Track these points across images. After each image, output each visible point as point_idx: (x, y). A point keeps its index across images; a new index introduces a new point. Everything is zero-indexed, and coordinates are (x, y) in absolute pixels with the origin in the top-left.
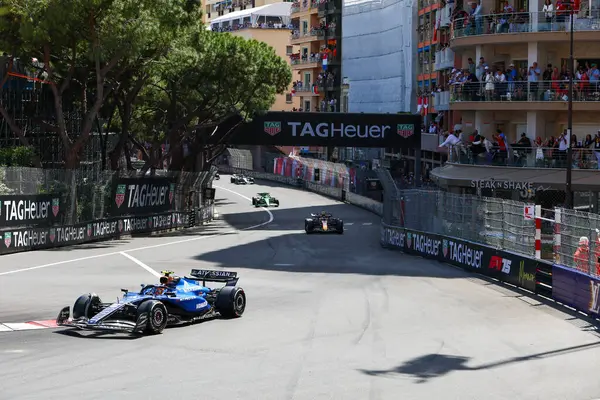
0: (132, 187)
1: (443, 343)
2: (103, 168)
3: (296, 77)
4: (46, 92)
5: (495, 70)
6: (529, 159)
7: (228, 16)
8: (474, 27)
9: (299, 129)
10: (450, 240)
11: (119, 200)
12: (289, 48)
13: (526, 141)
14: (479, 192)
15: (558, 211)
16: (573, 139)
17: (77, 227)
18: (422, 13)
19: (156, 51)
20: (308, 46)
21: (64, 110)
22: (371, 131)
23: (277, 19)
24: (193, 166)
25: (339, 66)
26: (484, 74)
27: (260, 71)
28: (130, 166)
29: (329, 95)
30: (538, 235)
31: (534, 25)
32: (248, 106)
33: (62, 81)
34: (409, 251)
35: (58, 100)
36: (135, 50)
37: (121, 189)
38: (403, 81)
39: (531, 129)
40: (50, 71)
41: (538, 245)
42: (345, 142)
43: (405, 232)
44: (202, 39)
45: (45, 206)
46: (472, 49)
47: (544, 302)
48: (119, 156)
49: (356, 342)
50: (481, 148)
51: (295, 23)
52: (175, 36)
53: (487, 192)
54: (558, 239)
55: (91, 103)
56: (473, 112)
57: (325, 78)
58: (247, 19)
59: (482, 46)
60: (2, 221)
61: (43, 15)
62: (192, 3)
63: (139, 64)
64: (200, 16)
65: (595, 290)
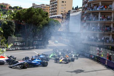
0: (36, 41)
2: (32, 38)
3: (62, 26)
5: (93, 26)
6: (97, 41)
7: (52, 16)
10: (84, 52)
11: (34, 43)
12: (61, 22)
15: (101, 49)
16: (104, 38)
17: (28, 47)
18: (82, 17)
19: (41, 21)
23: (60, 17)
25: (69, 25)
27: (57, 25)
28: (36, 38)
29: (67, 29)
30: (98, 52)
31: (99, 20)
33: (26, 25)
35: (26, 27)
37: (34, 42)
38: (79, 28)
39: (98, 36)
40: (25, 23)
41: (98, 54)
44: (48, 19)
45: (23, 43)
46: (89, 23)
47: (98, 63)
48: (34, 36)
51: (63, 18)
52: (44, 19)
53: (90, 45)
58: (55, 17)
59: (91, 23)
60: (16, 45)
61: (24, 14)
62: (47, 14)
63: (38, 23)
64: (48, 16)
65: (106, 61)
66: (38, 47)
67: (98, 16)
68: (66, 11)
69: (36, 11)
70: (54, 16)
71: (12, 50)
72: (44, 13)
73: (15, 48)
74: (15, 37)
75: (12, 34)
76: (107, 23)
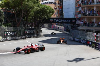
0: (28, 30)
1: (80, 56)
2: (23, 27)
3: (55, 12)
4: (14, 14)
6: (94, 26)
7: (44, 2)
9: (56, 20)
10: (81, 39)
12: (54, 7)
14: (86, 31)
15: (99, 34)
17: (19, 36)
18: (76, 1)
19: (32, 8)
20: (57, 7)
22: (68, 21)
23: (52, 2)
24: (38, 27)
25: (62, 10)
27: (49, 11)
28: (28, 27)
29: (61, 15)
30: (96, 38)
31: (95, 3)
32: (47, 17)
33: (16, 13)
34: (74, 41)
35: (16, 16)
36: (28, 7)
37: (26, 30)
38: (73, 13)
39: (94, 21)
40: (14, 11)
41: (96, 40)
42: (63, 23)
43: (73, 37)
44: (40, 6)
45: (13, 33)
47: (97, 49)
48: (26, 25)
49: (65, 56)
50: (86, 24)
52: (35, 5)
53: (87, 31)
54: (99, 39)
55: (21, 16)
56: (85, 18)
57: (60, 12)
58: (47, 2)
59: (86, 7)
60: (6, 36)
61: (13, 2)
63: (29, 10)
64: (39, 2)
66: (30, 36)
71: (3, 41)
73: (5, 39)
74: (4, 27)
75: (2, 24)
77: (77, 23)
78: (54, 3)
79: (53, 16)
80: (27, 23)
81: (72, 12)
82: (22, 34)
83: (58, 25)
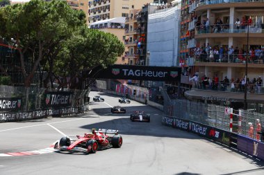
0: (53, 96)
1: (188, 168)
2: (41, 87)
3: (127, 50)
4: (17, 53)
5: (214, 49)
6: (228, 88)
7: (98, 22)
8: (205, 30)
9: (127, 72)
10: (192, 122)
11: (47, 102)
12: (124, 37)
13: (227, 80)
14: (206, 102)
15: (240, 111)
16: (248, 80)
17: (29, 112)
18: (183, 23)
19: (66, 36)
20: (132, 37)
21: (24, 61)
22: (159, 74)
23: (119, 24)
24: (80, 87)
25: (146, 46)
26: (209, 50)
27: (111, 46)
28: (52, 86)
29: (141, 58)
30: (231, 121)
31: (232, 30)
32: (106, 62)
33: (24, 49)
34: (174, 127)
35: (22, 57)
36: (56, 36)
37: (48, 96)
38: (174, 53)
39: (229, 75)
40: (18, 44)
41: (231, 126)
42: (147, 78)
43: (173, 118)
44: (86, 32)
45: (15, 103)
46: (204, 39)
47: (233, 150)
48: (48, 82)
49: (150, 166)
50: (207, 83)
51: (127, 27)
52: (74, 30)
53: (209, 102)
54: (240, 123)
55: (37, 58)
56: (204, 67)
57: (139, 51)
58: (106, 24)
59: (209, 38)
61: (16, 19)
62: (82, 16)
63: (58, 42)
64: (85, 22)
65: (256, 146)
66: (60, 111)
67: (227, 19)
68: (136, 8)
69: (51, 9)
70: (102, 21)
72: (75, 16)
76: (255, 38)
77: (184, 80)
78: (124, 26)
79: (119, 61)
80: (51, 76)
81: (172, 52)
82: (38, 105)
83: (134, 84)
